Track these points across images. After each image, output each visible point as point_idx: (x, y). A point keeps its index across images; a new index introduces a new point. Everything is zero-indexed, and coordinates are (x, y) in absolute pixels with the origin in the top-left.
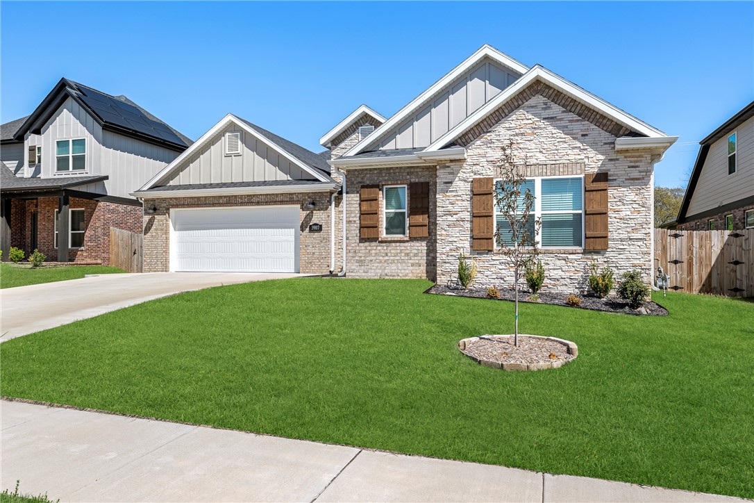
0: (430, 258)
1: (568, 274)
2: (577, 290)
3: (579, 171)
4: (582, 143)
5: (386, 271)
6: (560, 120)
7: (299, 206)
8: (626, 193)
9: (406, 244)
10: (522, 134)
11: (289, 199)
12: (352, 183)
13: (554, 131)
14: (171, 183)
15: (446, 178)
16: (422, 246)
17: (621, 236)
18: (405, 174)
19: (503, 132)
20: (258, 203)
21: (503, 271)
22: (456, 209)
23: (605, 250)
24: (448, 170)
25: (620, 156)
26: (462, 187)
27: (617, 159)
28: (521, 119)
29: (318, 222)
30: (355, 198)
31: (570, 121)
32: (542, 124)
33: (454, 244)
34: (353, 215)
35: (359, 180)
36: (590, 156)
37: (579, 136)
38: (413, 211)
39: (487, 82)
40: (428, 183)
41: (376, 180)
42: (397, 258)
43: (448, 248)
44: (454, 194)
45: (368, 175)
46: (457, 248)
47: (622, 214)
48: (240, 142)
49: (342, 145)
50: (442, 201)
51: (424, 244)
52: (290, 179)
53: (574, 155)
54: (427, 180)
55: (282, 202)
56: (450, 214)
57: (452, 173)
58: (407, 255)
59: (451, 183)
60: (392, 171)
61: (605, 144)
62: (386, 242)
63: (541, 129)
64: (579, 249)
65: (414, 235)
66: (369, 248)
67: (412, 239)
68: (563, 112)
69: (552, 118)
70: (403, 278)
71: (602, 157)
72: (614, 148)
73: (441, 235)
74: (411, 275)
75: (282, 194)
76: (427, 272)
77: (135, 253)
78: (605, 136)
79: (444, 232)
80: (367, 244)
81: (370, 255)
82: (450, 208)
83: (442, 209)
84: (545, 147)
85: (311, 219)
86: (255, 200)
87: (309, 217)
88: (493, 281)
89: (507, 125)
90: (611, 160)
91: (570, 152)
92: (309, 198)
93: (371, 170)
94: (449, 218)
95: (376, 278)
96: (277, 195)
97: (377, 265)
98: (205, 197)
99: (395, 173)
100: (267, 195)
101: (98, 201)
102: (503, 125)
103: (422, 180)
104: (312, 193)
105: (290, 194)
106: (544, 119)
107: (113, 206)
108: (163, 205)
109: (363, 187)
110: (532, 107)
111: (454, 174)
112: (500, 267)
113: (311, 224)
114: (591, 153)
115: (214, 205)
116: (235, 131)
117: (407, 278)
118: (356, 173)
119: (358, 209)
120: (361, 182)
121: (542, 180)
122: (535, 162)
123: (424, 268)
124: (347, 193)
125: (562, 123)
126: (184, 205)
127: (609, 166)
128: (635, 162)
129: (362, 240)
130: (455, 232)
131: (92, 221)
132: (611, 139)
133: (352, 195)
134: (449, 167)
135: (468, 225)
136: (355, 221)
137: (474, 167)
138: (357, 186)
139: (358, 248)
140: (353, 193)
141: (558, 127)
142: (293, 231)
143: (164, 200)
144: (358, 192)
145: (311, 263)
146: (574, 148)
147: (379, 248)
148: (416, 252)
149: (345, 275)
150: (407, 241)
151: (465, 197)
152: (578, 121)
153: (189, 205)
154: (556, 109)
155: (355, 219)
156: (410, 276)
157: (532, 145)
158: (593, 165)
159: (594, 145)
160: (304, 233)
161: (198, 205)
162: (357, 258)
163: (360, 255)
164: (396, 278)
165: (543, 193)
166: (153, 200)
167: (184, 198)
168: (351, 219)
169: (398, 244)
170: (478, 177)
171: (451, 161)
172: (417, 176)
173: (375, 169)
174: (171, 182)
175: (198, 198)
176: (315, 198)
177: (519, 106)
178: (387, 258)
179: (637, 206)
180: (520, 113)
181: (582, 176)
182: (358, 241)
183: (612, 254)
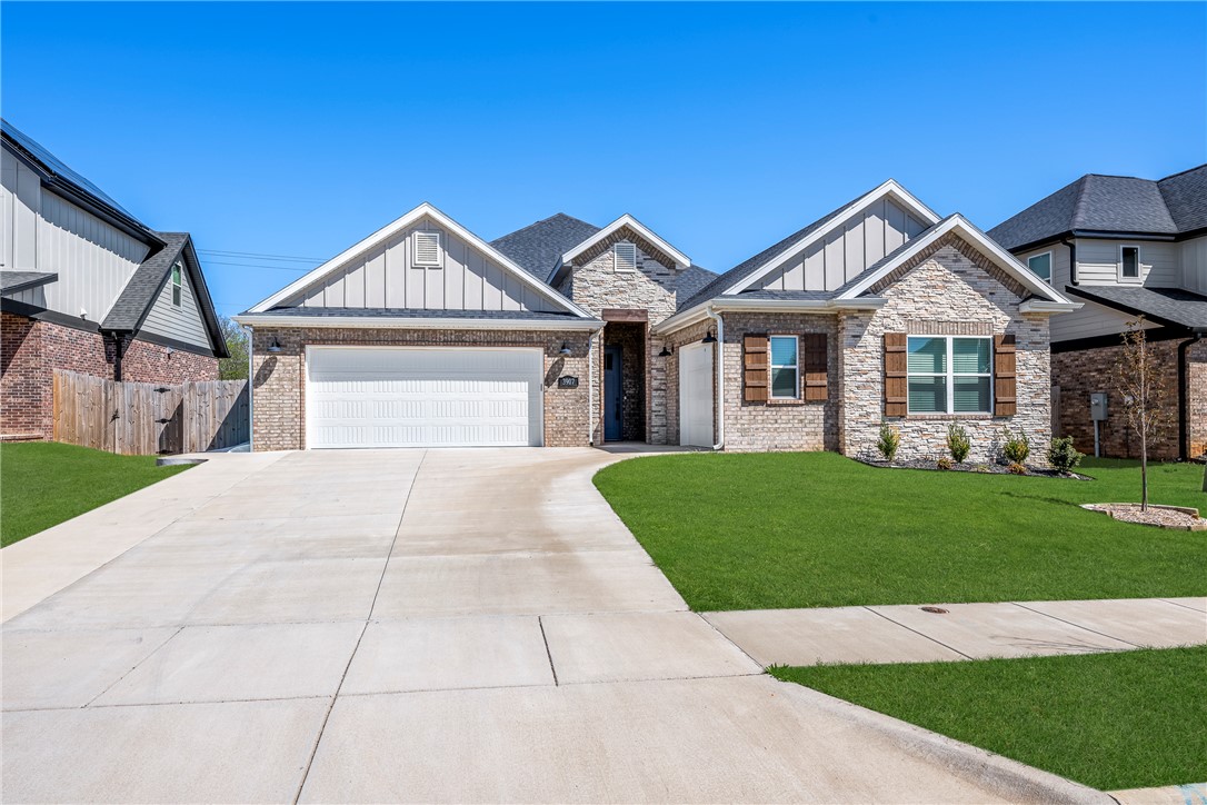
0: (828, 425)
1: (979, 442)
2: (986, 459)
3: (987, 332)
4: (990, 301)
5: (776, 443)
6: (971, 275)
7: (541, 350)
8: (1030, 357)
9: (800, 409)
10: (934, 287)
11: (527, 339)
12: (732, 330)
13: (964, 287)
14: (309, 303)
15: (853, 331)
16: (818, 412)
17: (1026, 401)
18: (798, 322)
19: (914, 282)
20: (474, 343)
21: (916, 440)
22: (866, 367)
23: (1012, 416)
24: (857, 322)
25: (1024, 319)
26: (871, 342)
27: (1021, 322)
28: (933, 270)
29: (571, 374)
30: (736, 348)
31: (979, 277)
32: (952, 277)
33: (865, 409)
34: (733, 371)
35: (741, 326)
36: (998, 316)
37: (987, 294)
38: (810, 367)
39: (886, 221)
40: (826, 335)
41: (762, 328)
42: (790, 425)
43: (857, 414)
44: (863, 350)
45: (752, 321)
46: (868, 414)
47: (1027, 378)
48: (439, 249)
49: (589, 266)
50: (850, 358)
51: (821, 408)
52: (524, 309)
53: (983, 314)
54: (824, 331)
55: (514, 343)
56: (860, 373)
57: (861, 326)
58: (801, 421)
59: (859, 336)
60: (782, 317)
61: (1011, 304)
62: (775, 405)
63: (952, 282)
64: (989, 415)
65: (809, 398)
66: (754, 413)
67: (808, 402)
68: (973, 266)
69: (962, 272)
70: (798, 450)
71: (1008, 318)
72: (1018, 309)
73: (849, 398)
74: (805, 446)
75: (515, 331)
76: (825, 442)
77: (115, 417)
78: (1011, 297)
79: (852, 395)
80: (751, 408)
81: (756, 422)
82: (859, 366)
83: (850, 367)
84: (956, 303)
85: (560, 370)
86: (467, 337)
87: (558, 366)
88: (905, 451)
89: (918, 275)
90: (1016, 322)
91: (979, 310)
92: (558, 338)
93: (755, 314)
94: (859, 378)
95: (763, 451)
96: (506, 332)
97: (764, 434)
98: (378, 330)
99: (785, 320)
100: (490, 331)
101: (35, 320)
102: (913, 274)
103: (818, 331)
104: (563, 332)
105: (527, 332)
106: (955, 272)
107: (56, 329)
108: (292, 339)
109: (746, 335)
110: (943, 258)
111: (863, 326)
112: (913, 435)
113: (561, 376)
114: (999, 313)
115: (394, 342)
116: (430, 231)
117: (802, 450)
118: (737, 317)
119: (740, 363)
120: (743, 329)
121: (954, 339)
122: (947, 318)
123: (821, 438)
124: (725, 342)
125: (973, 279)
126: (336, 340)
127: (1015, 328)
128: (1037, 325)
129: (745, 402)
130: (864, 394)
131: (17, 355)
132: (1017, 300)
133: (732, 345)
134: (857, 318)
135: (879, 387)
136: (735, 379)
137: (885, 320)
138: (738, 333)
139: (739, 413)
140: (733, 342)
141: (969, 283)
142: (525, 385)
143: (297, 330)
144: (739, 342)
145: (561, 432)
146: (982, 306)
147: (766, 413)
148: (811, 417)
149: (722, 449)
150: (802, 405)
151: (875, 354)
152: (986, 277)
153: (345, 341)
154: (966, 263)
155: (736, 376)
156: (806, 448)
157: (942, 300)
158: (1000, 326)
159: (1000, 305)
160: (550, 390)
161: (364, 342)
162: (739, 426)
163: (742, 422)
164: (788, 450)
165: (954, 353)
166: (273, 330)
167: (336, 329)
168: (730, 376)
169: (790, 408)
170: (889, 331)
171: (860, 311)
172: (812, 326)
173: (761, 314)
174: (307, 301)
175: (365, 331)
176: (567, 340)
177: (930, 254)
178: (776, 426)
179: (1037, 370)
180: (931, 263)
181: (991, 337)
182: (740, 404)
183: (1018, 420)
